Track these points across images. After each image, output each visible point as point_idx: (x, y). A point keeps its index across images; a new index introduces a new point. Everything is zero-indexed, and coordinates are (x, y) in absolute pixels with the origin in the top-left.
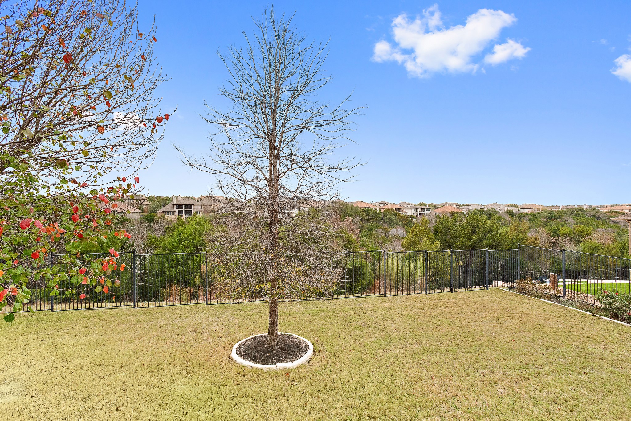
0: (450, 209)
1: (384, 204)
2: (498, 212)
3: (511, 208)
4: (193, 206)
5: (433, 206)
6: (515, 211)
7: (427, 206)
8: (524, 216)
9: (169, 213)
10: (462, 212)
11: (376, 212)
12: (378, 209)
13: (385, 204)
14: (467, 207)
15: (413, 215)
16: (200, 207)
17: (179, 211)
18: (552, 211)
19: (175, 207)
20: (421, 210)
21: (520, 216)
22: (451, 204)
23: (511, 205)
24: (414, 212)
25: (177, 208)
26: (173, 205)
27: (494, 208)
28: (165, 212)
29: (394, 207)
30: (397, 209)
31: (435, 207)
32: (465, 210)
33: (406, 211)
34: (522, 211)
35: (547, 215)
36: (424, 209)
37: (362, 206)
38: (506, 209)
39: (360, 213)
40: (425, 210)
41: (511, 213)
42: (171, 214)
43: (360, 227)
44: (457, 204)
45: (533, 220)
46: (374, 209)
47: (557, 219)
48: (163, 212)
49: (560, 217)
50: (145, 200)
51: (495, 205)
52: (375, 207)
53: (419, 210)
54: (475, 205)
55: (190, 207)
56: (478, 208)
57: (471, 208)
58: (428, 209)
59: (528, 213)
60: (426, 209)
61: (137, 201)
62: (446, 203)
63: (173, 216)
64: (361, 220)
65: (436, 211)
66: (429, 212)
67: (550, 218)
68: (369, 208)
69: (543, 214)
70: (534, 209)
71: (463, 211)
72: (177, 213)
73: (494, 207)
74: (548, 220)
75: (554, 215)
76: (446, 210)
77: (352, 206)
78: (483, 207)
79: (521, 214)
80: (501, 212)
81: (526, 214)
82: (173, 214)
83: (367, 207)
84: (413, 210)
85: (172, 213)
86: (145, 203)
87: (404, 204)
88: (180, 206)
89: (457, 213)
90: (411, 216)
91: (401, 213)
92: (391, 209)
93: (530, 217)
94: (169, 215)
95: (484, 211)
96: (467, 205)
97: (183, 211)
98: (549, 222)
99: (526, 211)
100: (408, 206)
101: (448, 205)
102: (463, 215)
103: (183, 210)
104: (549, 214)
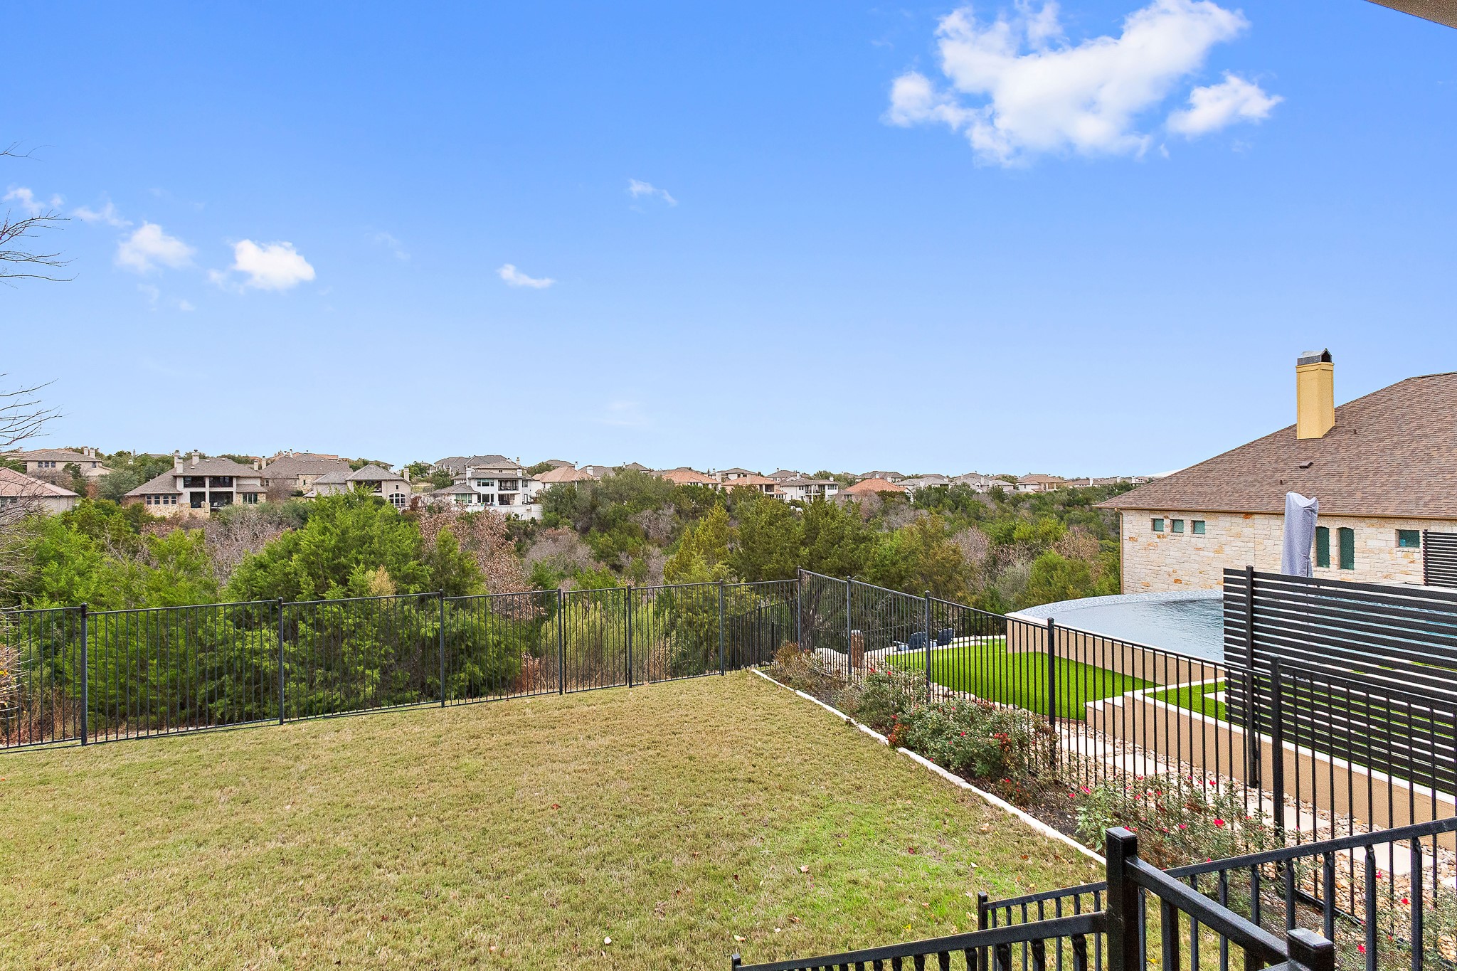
0: (878, 486)
1: (739, 476)
2: (974, 492)
3: (1001, 483)
4: (235, 481)
5: (846, 479)
6: (1008, 489)
7: (831, 479)
8: (1023, 501)
9: (162, 500)
10: (903, 493)
11: (713, 494)
12: (720, 486)
13: (742, 475)
14: (915, 481)
15: (800, 499)
16: (258, 482)
17: (192, 493)
18: (1074, 490)
19: (180, 483)
20: (817, 488)
21: (1017, 501)
22: (884, 476)
23: (1005, 478)
24: (803, 493)
25: (185, 486)
26: (175, 477)
27: (968, 483)
28: (149, 496)
29: (759, 481)
30: (764, 487)
31: (851, 482)
32: (910, 488)
33: (785, 490)
34: (1022, 489)
35: (1065, 497)
36: (824, 486)
37: (681, 480)
38: (991, 486)
39: (675, 496)
40: (827, 487)
41: (998, 495)
42: (166, 502)
43: (673, 528)
44: (896, 476)
45: (1039, 509)
46: (710, 486)
47: (1082, 506)
48: (143, 495)
49: (1087, 501)
50: (94, 463)
51: (974, 476)
52: (715, 482)
53: (813, 488)
54: (931, 476)
55: (228, 481)
56: (936, 483)
57: (922, 484)
58: (831, 486)
59: (1032, 493)
60: (829, 485)
61: (67, 467)
62: (875, 473)
63: (175, 506)
64: (678, 512)
65: (850, 490)
66: (835, 492)
67: (1069, 504)
68: (699, 484)
69: (1057, 496)
70: (1043, 485)
71: (906, 491)
72: (186, 499)
73: (968, 481)
74: (1067, 508)
75: (1076, 498)
76: (871, 488)
77: (659, 479)
78: (946, 481)
79: (1018, 495)
80: (980, 491)
81: (1027, 495)
82: (174, 502)
83: (695, 481)
84: (801, 487)
85: (170, 500)
86: (94, 473)
87: (784, 474)
88: (196, 481)
89: (892, 494)
90: (794, 503)
91: (773, 496)
92: (749, 487)
93: (1033, 501)
94: (162, 505)
95: (946, 490)
96: (917, 477)
97: (204, 493)
98: (1068, 512)
99: (1030, 489)
100: (792, 478)
101: (877, 477)
102: (904, 500)
103: (207, 490)
104: (1068, 495)
